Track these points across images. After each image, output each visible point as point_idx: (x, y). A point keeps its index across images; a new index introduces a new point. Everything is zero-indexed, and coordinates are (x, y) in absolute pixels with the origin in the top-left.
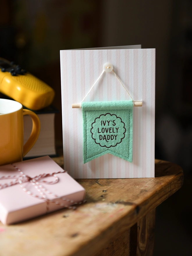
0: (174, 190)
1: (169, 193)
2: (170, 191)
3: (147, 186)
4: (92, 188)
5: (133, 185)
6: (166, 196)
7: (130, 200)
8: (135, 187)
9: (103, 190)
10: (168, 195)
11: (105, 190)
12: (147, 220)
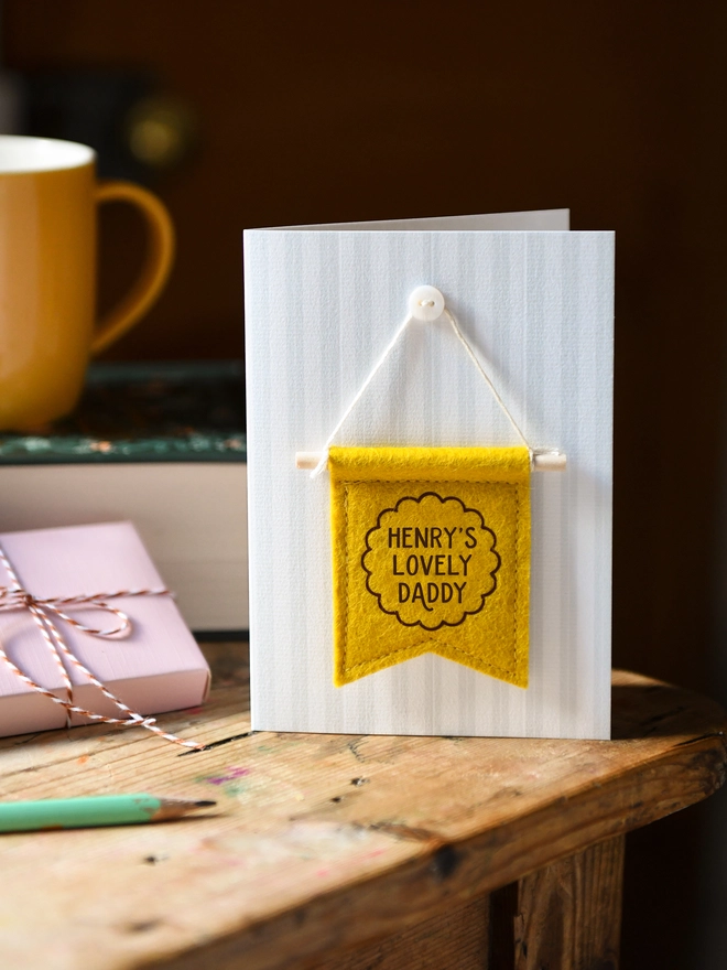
0: (661, 804)
1: (632, 814)
2: (638, 805)
3: (533, 777)
4: (322, 765)
5: (482, 768)
6: (612, 822)
7: (432, 822)
8: (486, 778)
9: (355, 776)
10: (624, 821)
11: (364, 777)
12: (567, 923)
